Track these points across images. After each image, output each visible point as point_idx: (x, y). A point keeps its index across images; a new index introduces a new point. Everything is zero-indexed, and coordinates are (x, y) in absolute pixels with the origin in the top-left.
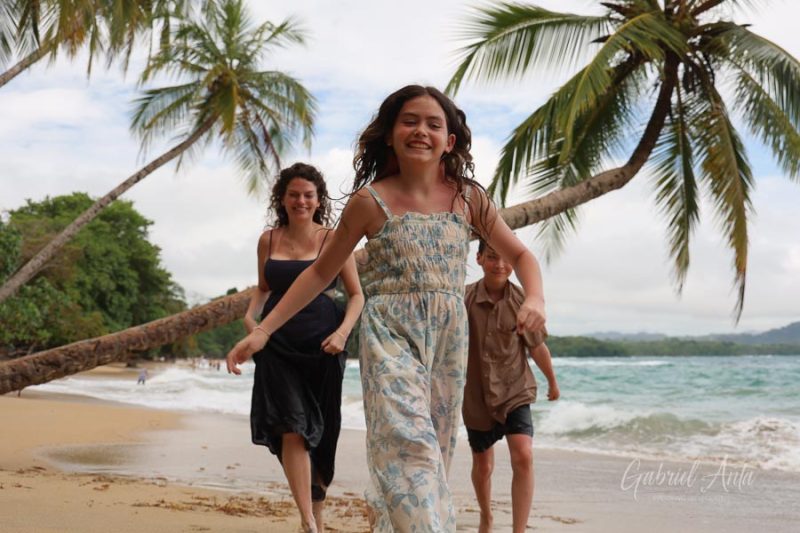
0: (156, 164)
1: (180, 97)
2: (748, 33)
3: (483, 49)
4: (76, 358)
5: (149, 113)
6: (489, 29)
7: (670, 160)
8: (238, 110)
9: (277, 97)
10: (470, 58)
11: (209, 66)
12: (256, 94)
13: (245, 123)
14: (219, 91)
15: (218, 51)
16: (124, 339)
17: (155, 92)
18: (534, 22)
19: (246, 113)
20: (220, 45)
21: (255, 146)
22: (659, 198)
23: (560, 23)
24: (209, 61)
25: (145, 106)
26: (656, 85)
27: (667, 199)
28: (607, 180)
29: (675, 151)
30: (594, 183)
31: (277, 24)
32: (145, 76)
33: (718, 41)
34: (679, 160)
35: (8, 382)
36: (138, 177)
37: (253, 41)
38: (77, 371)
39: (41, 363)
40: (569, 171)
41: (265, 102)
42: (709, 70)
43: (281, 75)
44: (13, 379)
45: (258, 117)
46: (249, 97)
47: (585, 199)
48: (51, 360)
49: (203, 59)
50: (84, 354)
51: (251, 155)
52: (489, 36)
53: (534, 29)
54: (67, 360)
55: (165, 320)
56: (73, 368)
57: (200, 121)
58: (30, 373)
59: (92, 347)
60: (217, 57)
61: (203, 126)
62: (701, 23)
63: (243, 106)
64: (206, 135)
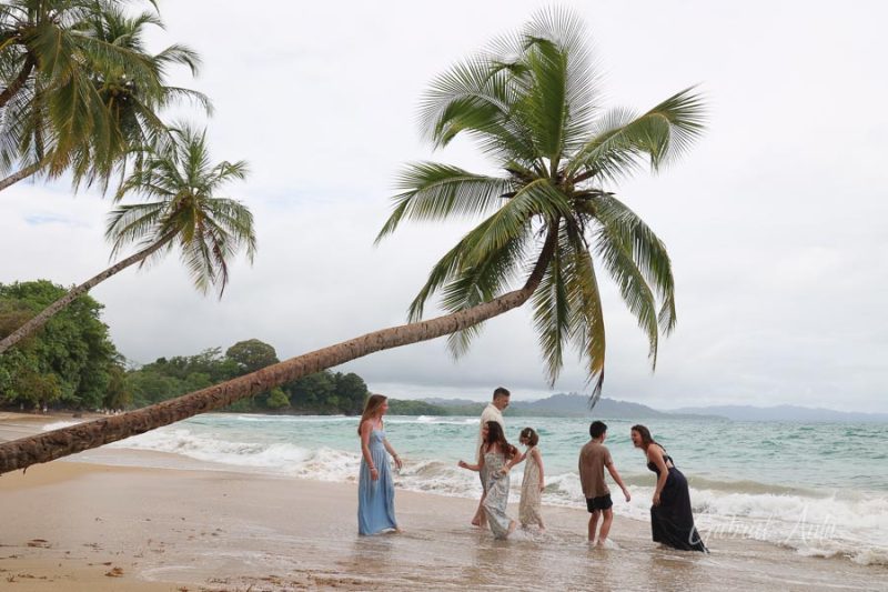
0: (125, 264)
1: (148, 212)
2: (613, 199)
3: (416, 196)
4: (83, 438)
5: (123, 224)
6: (422, 182)
7: (546, 287)
8: (196, 226)
9: (228, 218)
10: (406, 202)
11: (175, 191)
12: (210, 215)
13: (201, 237)
14: (180, 210)
15: (182, 180)
16: (130, 419)
17: (127, 208)
18: (455, 179)
19: (202, 228)
20: (185, 177)
21: (206, 254)
22: (538, 313)
23: (476, 181)
24: (174, 187)
25: (121, 216)
26: (542, 232)
27: (542, 316)
28: (512, 299)
29: (551, 281)
30: (504, 301)
31: (233, 164)
32: (120, 196)
33: (587, 203)
34: (554, 286)
35: (14, 461)
36: (110, 273)
37: (212, 175)
38: (83, 449)
39: (50, 442)
40: (475, 290)
41: (217, 222)
42: (580, 226)
43: (233, 203)
44: (19, 457)
45: (211, 233)
46: (205, 216)
47: (497, 313)
48: (59, 440)
49: (170, 185)
50: (92, 434)
51: (202, 260)
52: (421, 187)
53: (456, 184)
54: (74, 440)
55: (168, 403)
56: (79, 447)
57: (164, 232)
58: (37, 451)
59: (99, 427)
60: (181, 185)
61: (166, 237)
62: (577, 189)
63: (201, 224)
64: (168, 243)
